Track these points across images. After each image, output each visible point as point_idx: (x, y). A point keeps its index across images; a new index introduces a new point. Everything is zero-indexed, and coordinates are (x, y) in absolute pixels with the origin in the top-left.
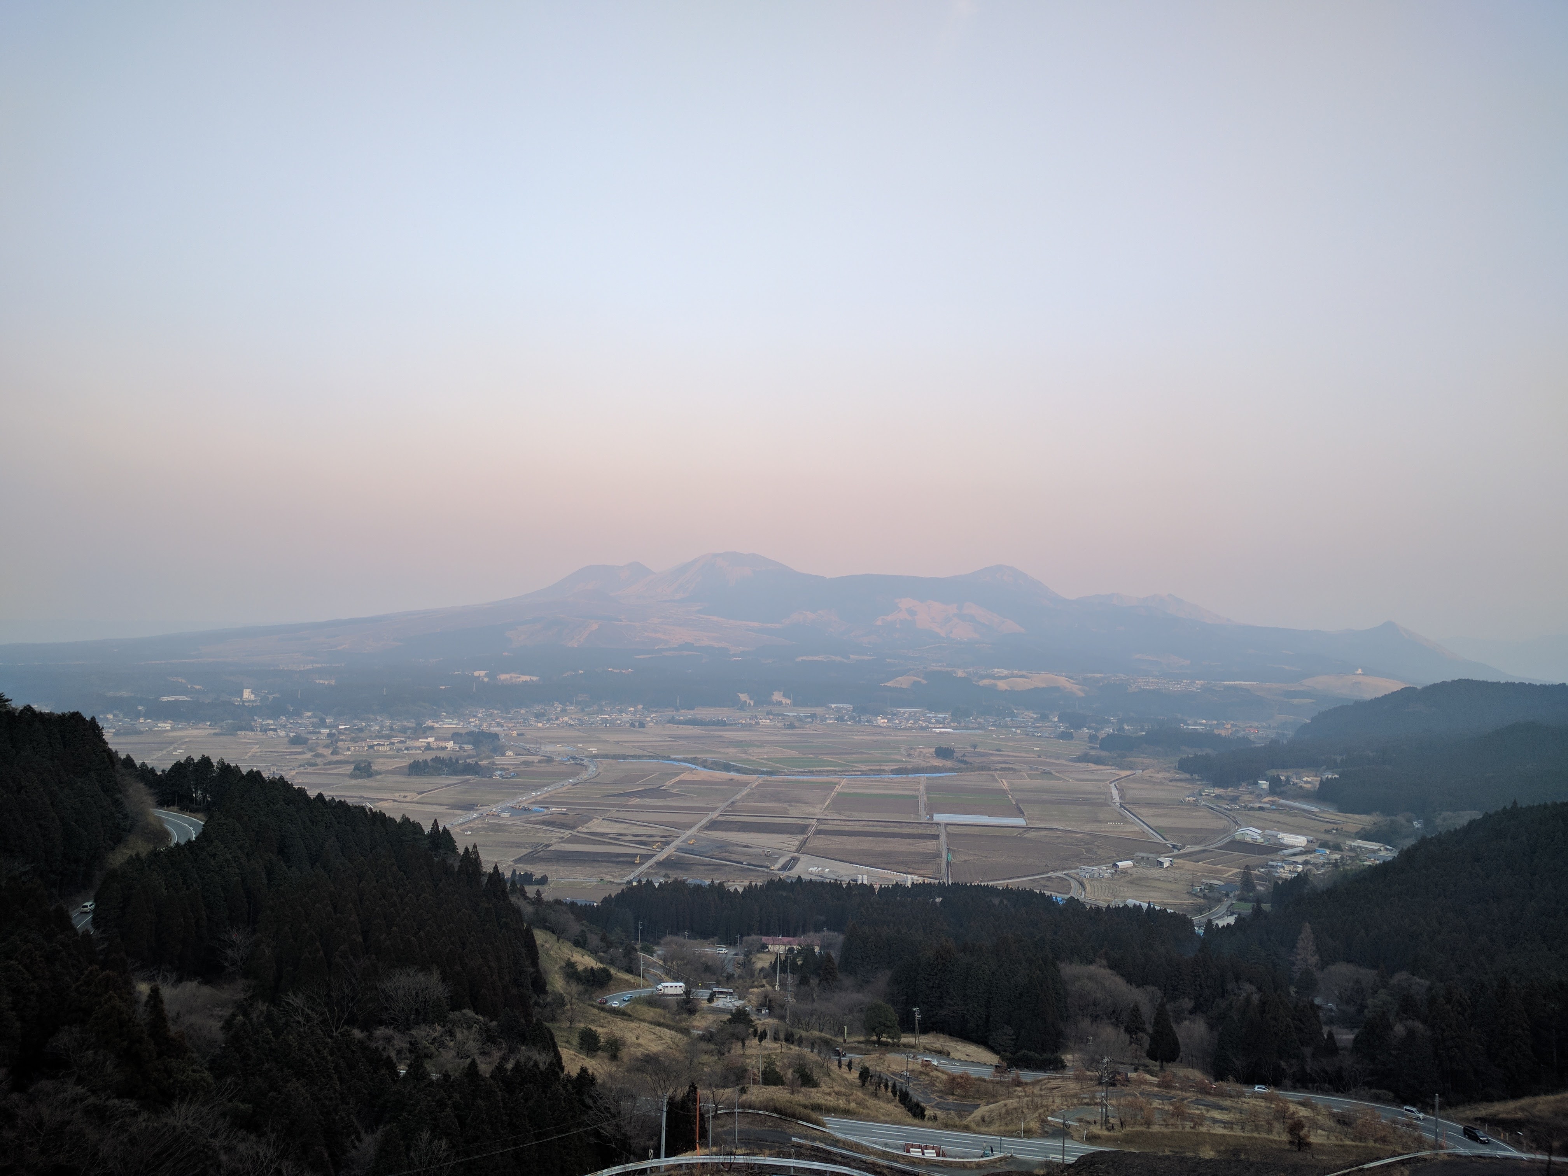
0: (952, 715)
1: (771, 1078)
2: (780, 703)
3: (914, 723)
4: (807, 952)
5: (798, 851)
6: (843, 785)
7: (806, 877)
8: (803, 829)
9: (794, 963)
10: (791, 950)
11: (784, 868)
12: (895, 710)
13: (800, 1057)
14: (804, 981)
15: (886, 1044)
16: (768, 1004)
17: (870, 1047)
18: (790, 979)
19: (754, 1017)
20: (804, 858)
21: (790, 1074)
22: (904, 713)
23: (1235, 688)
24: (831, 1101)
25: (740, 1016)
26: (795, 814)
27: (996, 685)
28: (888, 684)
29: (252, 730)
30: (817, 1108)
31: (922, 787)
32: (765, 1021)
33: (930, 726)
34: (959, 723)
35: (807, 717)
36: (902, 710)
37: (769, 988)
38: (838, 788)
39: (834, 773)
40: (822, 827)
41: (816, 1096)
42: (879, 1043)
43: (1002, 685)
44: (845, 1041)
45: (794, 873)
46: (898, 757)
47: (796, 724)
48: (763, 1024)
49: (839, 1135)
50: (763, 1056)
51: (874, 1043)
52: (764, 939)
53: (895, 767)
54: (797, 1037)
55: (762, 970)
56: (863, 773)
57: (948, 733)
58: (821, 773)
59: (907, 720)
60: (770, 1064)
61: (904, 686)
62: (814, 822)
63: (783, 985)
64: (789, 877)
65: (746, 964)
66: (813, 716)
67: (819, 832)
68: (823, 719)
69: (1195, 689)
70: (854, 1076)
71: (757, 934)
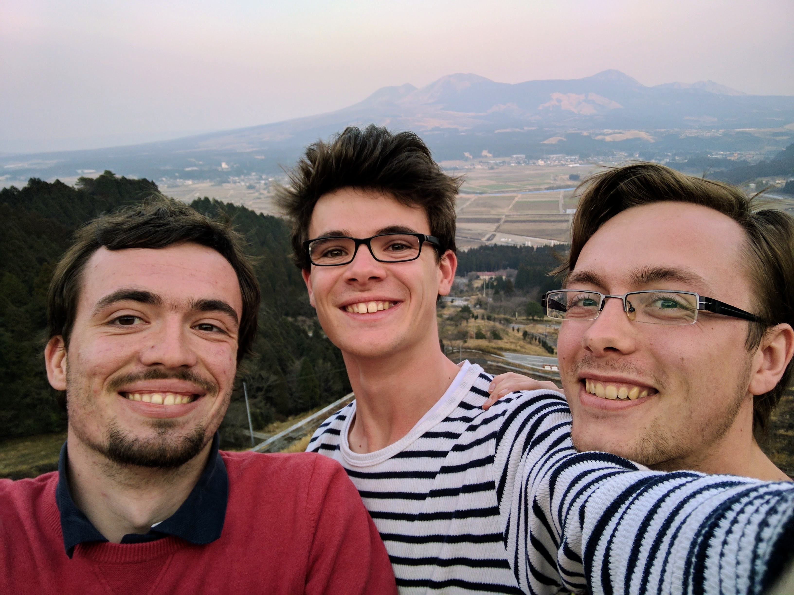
0: (580, 156)
1: (480, 336)
2: (486, 156)
3: (559, 162)
4: (499, 279)
5: (495, 231)
6: (519, 197)
7: (499, 244)
8: (498, 220)
9: (492, 284)
10: (491, 278)
11: (488, 240)
12: (548, 156)
13: (494, 327)
14: (497, 292)
15: (536, 321)
16: (479, 303)
17: (529, 322)
18: (491, 291)
19: (472, 309)
20: (498, 235)
21: (488, 334)
22: (553, 157)
23: (742, 133)
24: (508, 346)
25: (466, 309)
26: (493, 213)
27: (604, 139)
28: (545, 142)
29: (228, 182)
30: (501, 349)
31: (561, 196)
32: (478, 311)
33: (567, 163)
34: (583, 161)
35: (500, 163)
36: (552, 156)
37: (480, 296)
38: (516, 199)
39: (515, 191)
40: (508, 219)
41: (500, 344)
42: (533, 320)
43: (608, 139)
44: (516, 319)
45: (493, 242)
46: (549, 181)
47: (495, 167)
48: (477, 312)
49: (511, 361)
50: (476, 327)
51: (530, 320)
52: (479, 273)
53: (547, 186)
54: (492, 318)
55: (477, 288)
56: (530, 190)
57: (577, 167)
58: (507, 192)
59: (555, 161)
60: (479, 330)
61: (554, 143)
62: (504, 217)
63: (487, 294)
64: (490, 244)
65: (470, 285)
66: (504, 162)
67: (506, 222)
68: (509, 163)
69: (718, 135)
70: (520, 335)
71: (474, 271)
